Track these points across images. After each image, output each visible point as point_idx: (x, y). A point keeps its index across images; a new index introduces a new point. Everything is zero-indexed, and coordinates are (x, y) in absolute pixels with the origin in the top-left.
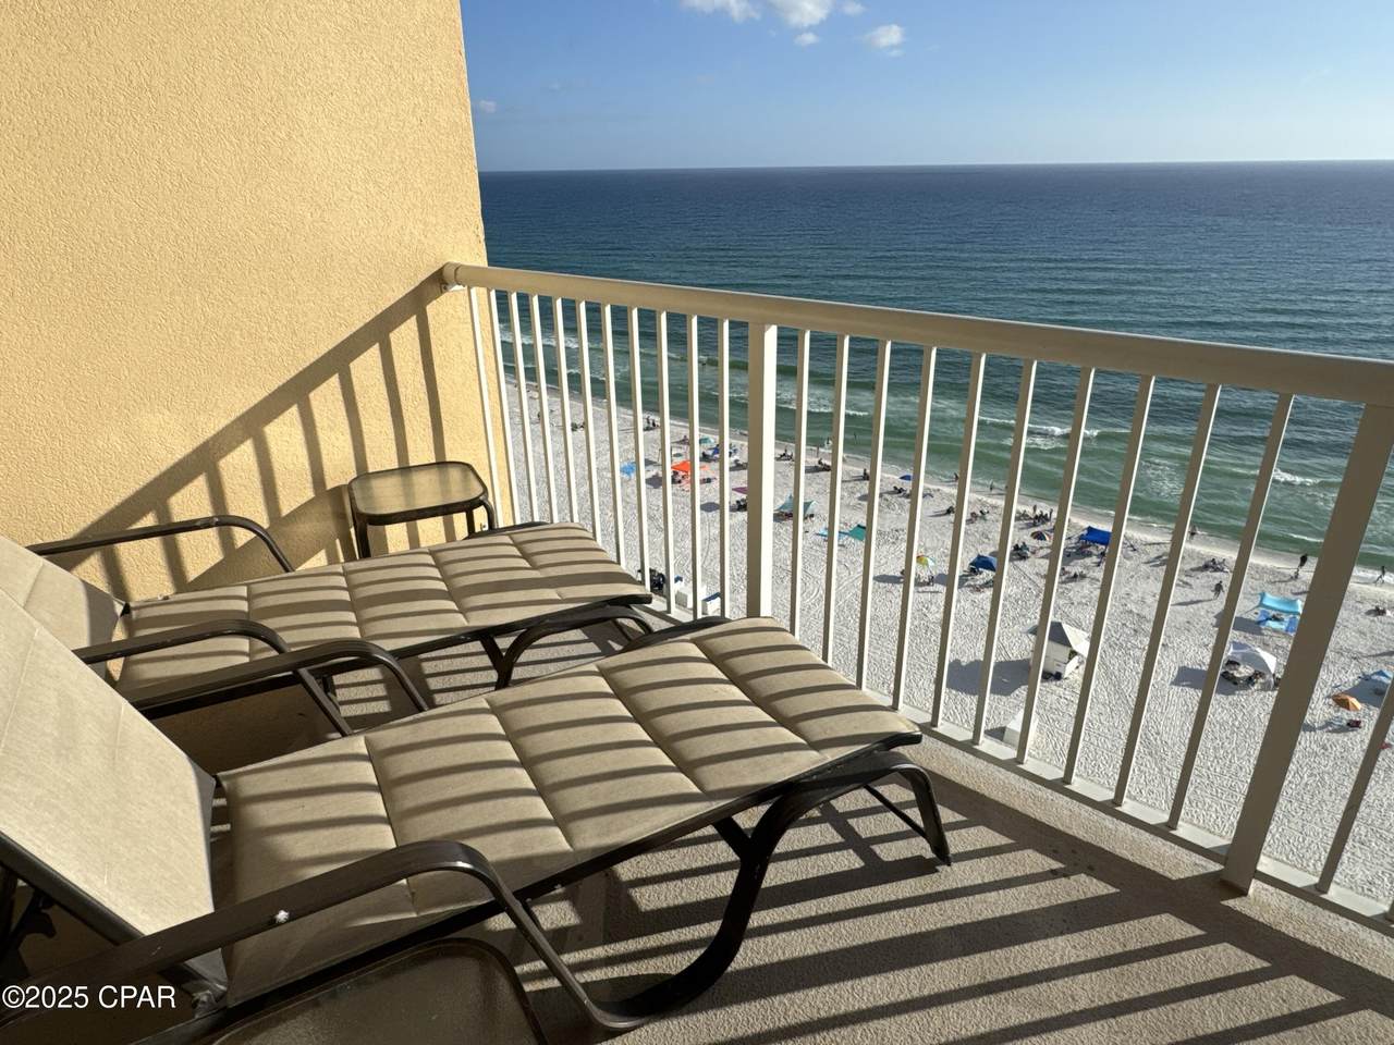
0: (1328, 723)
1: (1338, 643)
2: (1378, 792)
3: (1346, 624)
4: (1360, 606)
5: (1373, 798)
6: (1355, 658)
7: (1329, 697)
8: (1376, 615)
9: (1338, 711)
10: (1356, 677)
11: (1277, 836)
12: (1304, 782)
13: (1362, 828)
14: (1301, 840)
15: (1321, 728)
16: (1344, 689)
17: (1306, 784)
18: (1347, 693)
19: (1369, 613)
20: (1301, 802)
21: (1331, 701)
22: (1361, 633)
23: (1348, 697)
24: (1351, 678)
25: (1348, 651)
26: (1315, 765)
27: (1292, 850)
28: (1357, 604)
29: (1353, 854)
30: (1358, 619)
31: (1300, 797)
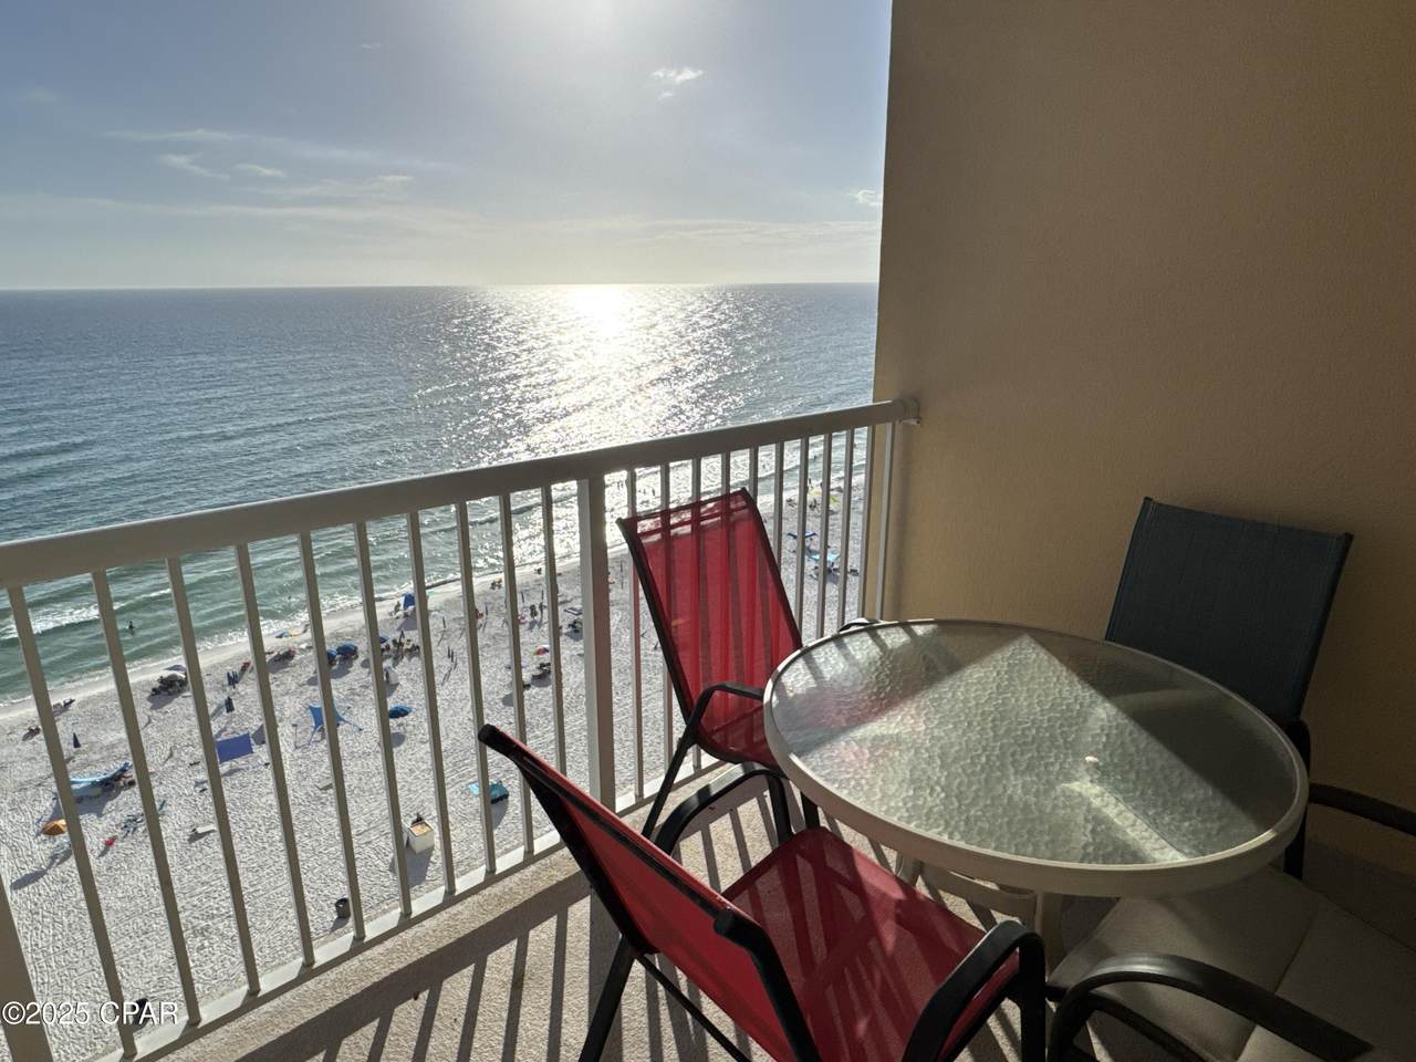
0: (53, 858)
1: (15, 781)
2: (131, 882)
3: (10, 760)
4: (13, 736)
5: (130, 889)
6: (40, 785)
7: (38, 834)
8: (32, 736)
9: (55, 841)
10: (51, 800)
11: (75, 992)
12: (66, 924)
13: (139, 920)
14: (97, 976)
15: (49, 867)
16: (46, 818)
17: (70, 925)
18: (52, 819)
19: (26, 738)
20: (74, 945)
21: (43, 837)
22: (30, 759)
23: (55, 823)
24: (48, 804)
25: (29, 782)
26: (65, 902)
27: (95, 992)
28: (11, 736)
29: (145, 948)
30: (19, 750)
31: (72, 941)
